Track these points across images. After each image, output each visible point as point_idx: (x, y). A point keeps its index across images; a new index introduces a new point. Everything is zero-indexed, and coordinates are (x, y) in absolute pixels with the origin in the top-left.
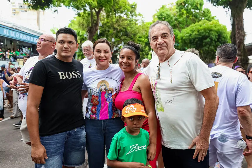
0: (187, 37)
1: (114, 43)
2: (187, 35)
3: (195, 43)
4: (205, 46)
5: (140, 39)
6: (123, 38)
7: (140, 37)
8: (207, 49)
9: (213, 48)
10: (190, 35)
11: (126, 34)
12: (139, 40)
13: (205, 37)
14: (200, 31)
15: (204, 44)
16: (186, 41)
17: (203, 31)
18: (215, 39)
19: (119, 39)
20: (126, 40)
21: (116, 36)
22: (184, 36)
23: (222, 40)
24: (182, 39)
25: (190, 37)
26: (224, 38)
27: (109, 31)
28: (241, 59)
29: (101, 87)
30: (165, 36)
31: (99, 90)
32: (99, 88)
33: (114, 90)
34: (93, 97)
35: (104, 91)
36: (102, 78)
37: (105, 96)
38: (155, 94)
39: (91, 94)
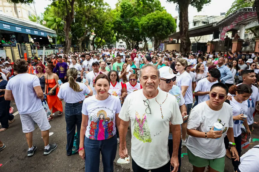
0: (146, 25)
1: (87, 28)
2: (146, 22)
3: (152, 29)
4: (159, 31)
5: (108, 25)
6: (94, 24)
7: (107, 23)
9: (164, 33)
10: (148, 23)
11: (96, 21)
12: (107, 26)
13: (159, 25)
14: (155, 20)
15: (158, 30)
16: (145, 28)
17: (157, 20)
18: (165, 26)
19: (91, 25)
20: (96, 25)
21: (88, 23)
22: (144, 24)
23: (170, 27)
24: (142, 25)
25: (148, 24)
26: (172, 25)
27: (82, 18)
28: (186, 42)
29: (100, 116)
30: (154, 78)
31: (98, 119)
32: (98, 117)
33: (110, 119)
34: (92, 123)
35: (102, 119)
36: (101, 108)
37: (103, 123)
38: (143, 127)
39: (91, 120)
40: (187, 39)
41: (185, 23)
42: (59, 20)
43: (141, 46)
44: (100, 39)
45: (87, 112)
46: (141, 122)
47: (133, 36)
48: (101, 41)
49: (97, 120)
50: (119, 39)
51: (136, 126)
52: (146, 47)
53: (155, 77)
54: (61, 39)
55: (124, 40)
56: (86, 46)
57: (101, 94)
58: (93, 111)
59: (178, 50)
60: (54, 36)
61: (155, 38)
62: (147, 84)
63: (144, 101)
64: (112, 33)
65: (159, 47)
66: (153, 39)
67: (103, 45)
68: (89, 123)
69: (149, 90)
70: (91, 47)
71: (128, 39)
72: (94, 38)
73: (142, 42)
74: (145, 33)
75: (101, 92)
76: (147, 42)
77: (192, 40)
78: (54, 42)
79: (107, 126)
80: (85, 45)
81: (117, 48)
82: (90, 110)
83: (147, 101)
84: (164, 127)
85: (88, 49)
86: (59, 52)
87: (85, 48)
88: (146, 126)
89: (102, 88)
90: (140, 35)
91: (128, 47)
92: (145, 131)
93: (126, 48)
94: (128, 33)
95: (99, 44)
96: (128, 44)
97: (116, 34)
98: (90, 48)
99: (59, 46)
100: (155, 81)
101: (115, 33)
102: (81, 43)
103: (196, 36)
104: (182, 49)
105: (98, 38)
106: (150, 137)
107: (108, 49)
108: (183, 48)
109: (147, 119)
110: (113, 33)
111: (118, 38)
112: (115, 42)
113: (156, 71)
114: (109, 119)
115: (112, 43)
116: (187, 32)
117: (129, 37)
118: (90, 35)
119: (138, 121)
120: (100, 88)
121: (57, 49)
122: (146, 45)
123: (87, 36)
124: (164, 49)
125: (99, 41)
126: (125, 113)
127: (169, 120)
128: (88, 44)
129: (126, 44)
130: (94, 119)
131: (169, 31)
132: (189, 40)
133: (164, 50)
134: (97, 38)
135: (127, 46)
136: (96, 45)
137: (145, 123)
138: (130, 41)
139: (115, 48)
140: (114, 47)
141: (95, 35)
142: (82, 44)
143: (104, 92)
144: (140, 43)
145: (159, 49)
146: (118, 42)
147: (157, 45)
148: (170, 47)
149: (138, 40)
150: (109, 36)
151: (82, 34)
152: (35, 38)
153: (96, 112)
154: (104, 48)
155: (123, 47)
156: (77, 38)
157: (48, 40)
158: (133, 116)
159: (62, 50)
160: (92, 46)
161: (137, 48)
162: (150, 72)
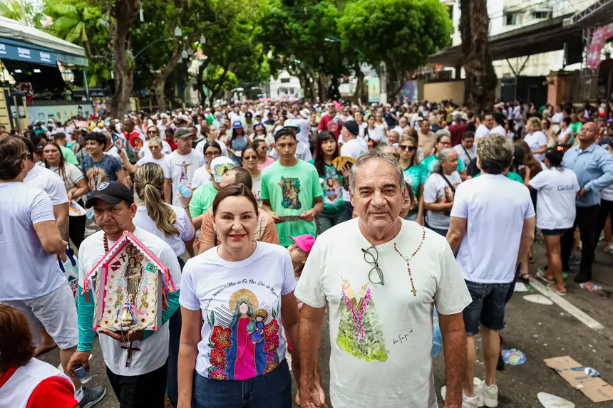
0: (360, 26)
1: (180, 38)
2: (360, 19)
3: (377, 39)
4: (399, 44)
5: (243, 26)
6: (202, 25)
7: (243, 22)
8: (404, 51)
10: (366, 20)
11: (209, 15)
12: (241, 30)
13: (398, 25)
14: (387, 10)
15: (396, 40)
16: (358, 35)
17: (392, 10)
18: (419, 28)
19: (192, 29)
20: (209, 29)
21: (185, 22)
22: (353, 23)
23: (434, 31)
24: (347, 26)
25: (366, 25)
26: (439, 25)
27: (163, 9)
28: (482, 77)
29: (237, 308)
30: (389, 191)
31: (234, 316)
32: (234, 311)
33: (270, 313)
34: (217, 331)
35: (247, 316)
36: (239, 283)
37: (248, 328)
38: (362, 321)
39: (213, 323)
40: (484, 66)
41: (477, 20)
42: (93, 14)
43: (345, 89)
44: (221, 71)
45: (197, 301)
46: (357, 308)
47: (321, 60)
48: (223, 77)
49: (231, 319)
50: (280, 71)
51: (345, 318)
52: (363, 92)
53: (391, 188)
54: (99, 72)
55: (293, 73)
56: (176, 94)
57: (235, 241)
58: (215, 295)
59: (459, 99)
60: (77, 64)
61: (387, 66)
62: (371, 209)
63: (363, 250)
64: (258, 51)
65: (402, 91)
66: (383, 67)
67: (229, 90)
68: (207, 334)
70: (194, 96)
71: (307, 68)
72: (201, 69)
73: (350, 78)
74: (356, 50)
75: (231, 236)
76: (366, 78)
77: (502, 68)
78: (79, 81)
79: (262, 335)
80: (174, 91)
81: (275, 96)
82: (206, 293)
83: (372, 251)
85: (183, 101)
86: (94, 111)
87: (176, 99)
88: (370, 316)
89: (237, 224)
90: (341, 56)
91: (308, 93)
92: (370, 331)
93: (301, 95)
94: (305, 52)
95: (217, 85)
96: (306, 85)
97: (270, 55)
98: (189, 98)
99: (95, 94)
100: (392, 199)
101: (266, 50)
102: (163, 83)
103: (512, 56)
104: (471, 96)
105: (215, 68)
106: (384, 346)
107: (244, 99)
108: (474, 95)
109: (374, 298)
110: (261, 51)
111: (275, 67)
112: (266, 78)
113: (394, 171)
114: (267, 314)
115: (257, 82)
116: (483, 47)
117: (308, 62)
118: (191, 59)
119: (350, 303)
120: (230, 225)
121: (88, 102)
122: (362, 86)
123: (180, 61)
124: (415, 97)
125: (217, 77)
126: (313, 285)
127: (433, 301)
128: (182, 87)
129: (301, 84)
130: (223, 318)
131: (431, 42)
132: (491, 70)
133: (417, 102)
134: (210, 66)
135: (302, 90)
136: (210, 88)
137: (368, 308)
138: (311, 76)
139: (268, 96)
140: (265, 95)
141: (206, 58)
142: (167, 87)
143: (243, 235)
144: (342, 80)
145: (402, 99)
146: (276, 78)
147: (394, 85)
148: (435, 92)
149: (338, 72)
150: (249, 60)
151: (166, 55)
152: (19, 71)
153: (226, 296)
154: (232, 96)
155: (293, 93)
156: (151, 67)
157: (59, 73)
158: (335, 292)
159: (104, 106)
160: (197, 91)
161: (333, 94)
162: (378, 174)
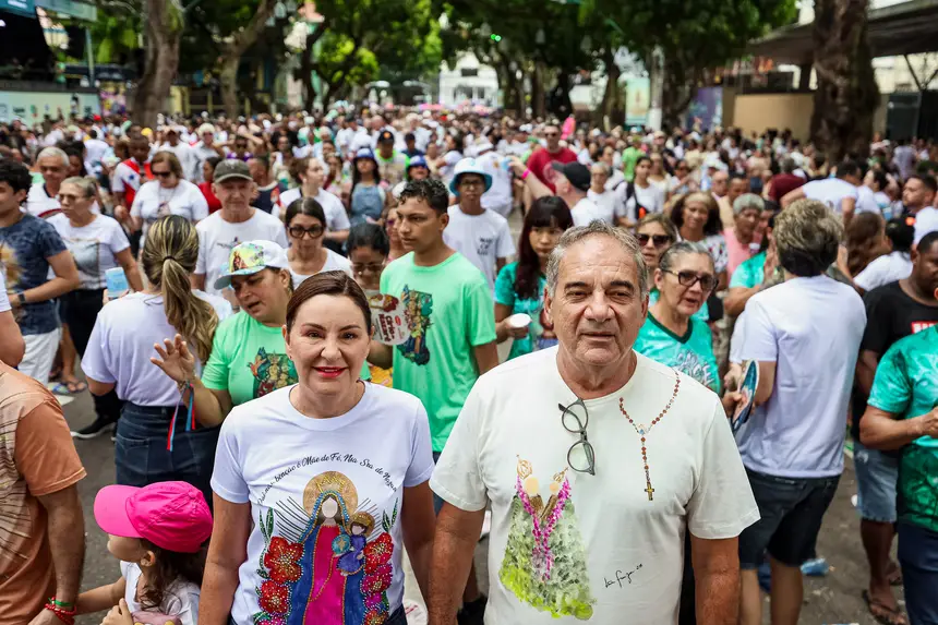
4: (693, 15)
8: (701, 30)
9: (725, 27)
28: (848, 89)
29: (318, 507)
30: (621, 294)
31: (311, 522)
32: (311, 512)
33: (379, 519)
34: (277, 546)
35: (333, 524)
36: (325, 459)
37: (335, 546)
38: (550, 540)
39: (270, 531)
40: (855, 68)
43: (584, 96)
44: (348, 47)
45: (243, 486)
46: (542, 512)
47: (540, 37)
48: (352, 59)
49: (304, 527)
50: (460, 53)
51: (519, 534)
52: (616, 105)
53: (624, 289)
54: (116, 34)
55: (486, 58)
56: (260, 84)
57: (325, 379)
58: (278, 478)
59: (802, 130)
60: (76, 15)
61: (667, 57)
62: (584, 325)
63: (561, 407)
64: (422, 13)
65: (692, 107)
66: (658, 58)
67: (361, 83)
68: (257, 551)
69: (594, 354)
70: (293, 91)
71: (512, 52)
72: (311, 40)
73: (595, 75)
74: (609, 21)
75: (319, 369)
76: (624, 77)
77: (891, 73)
78: (76, 48)
79: (361, 561)
80: (255, 79)
81: (448, 102)
82: (263, 473)
83: (578, 409)
84: (652, 540)
85: (272, 100)
86: (102, 106)
87: (259, 96)
88: (565, 531)
90: (580, 32)
91: (511, 101)
92: (563, 560)
93: (497, 104)
94: (511, 20)
95: (339, 74)
96: (510, 85)
97: (444, 21)
98: (284, 94)
99: (105, 75)
100: (622, 310)
101: (437, 12)
102: (235, 64)
103: (916, 51)
104: (824, 124)
105: (338, 40)
106: (586, 589)
107: (389, 104)
108: (831, 124)
109: (574, 500)
110: (427, 12)
111: (451, 46)
112: (432, 65)
113: (631, 261)
114: (372, 523)
115: (415, 72)
116: (857, 29)
117: (513, 40)
118: (292, 19)
119: (531, 505)
121: (91, 90)
122: (615, 92)
123: (271, 22)
124: (717, 120)
125: (339, 58)
126: (465, 467)
127: (683, 512)
128: (273, 72)
129: (499, 81)
131: (756, 15)
132: (868, 75)
133: (719, 129)
134: (328, 36)
135: (501, 94)
136: (324, 78)
137: (563, 519)
138: (520, 67)
139: (435, 101)
140: (428, 98)
141: (320, 19)
142: (244, 70)
143: (341, 370)
144: (578, 79)
145: (691, 122)
146: (452, 66)
147: (676, 95)
148: (756, 113)
149: (572, 63)
150: (403, 29)
151: (246, 9)
153: (299, 482)
154: (367, 95)
155: (482, 94)
156: (215, 30)
157: (41, 31)
158: (504, 482)
159: (121, 100)
160: (299, 83)
161: (558, 105)
162: (602, 261)
